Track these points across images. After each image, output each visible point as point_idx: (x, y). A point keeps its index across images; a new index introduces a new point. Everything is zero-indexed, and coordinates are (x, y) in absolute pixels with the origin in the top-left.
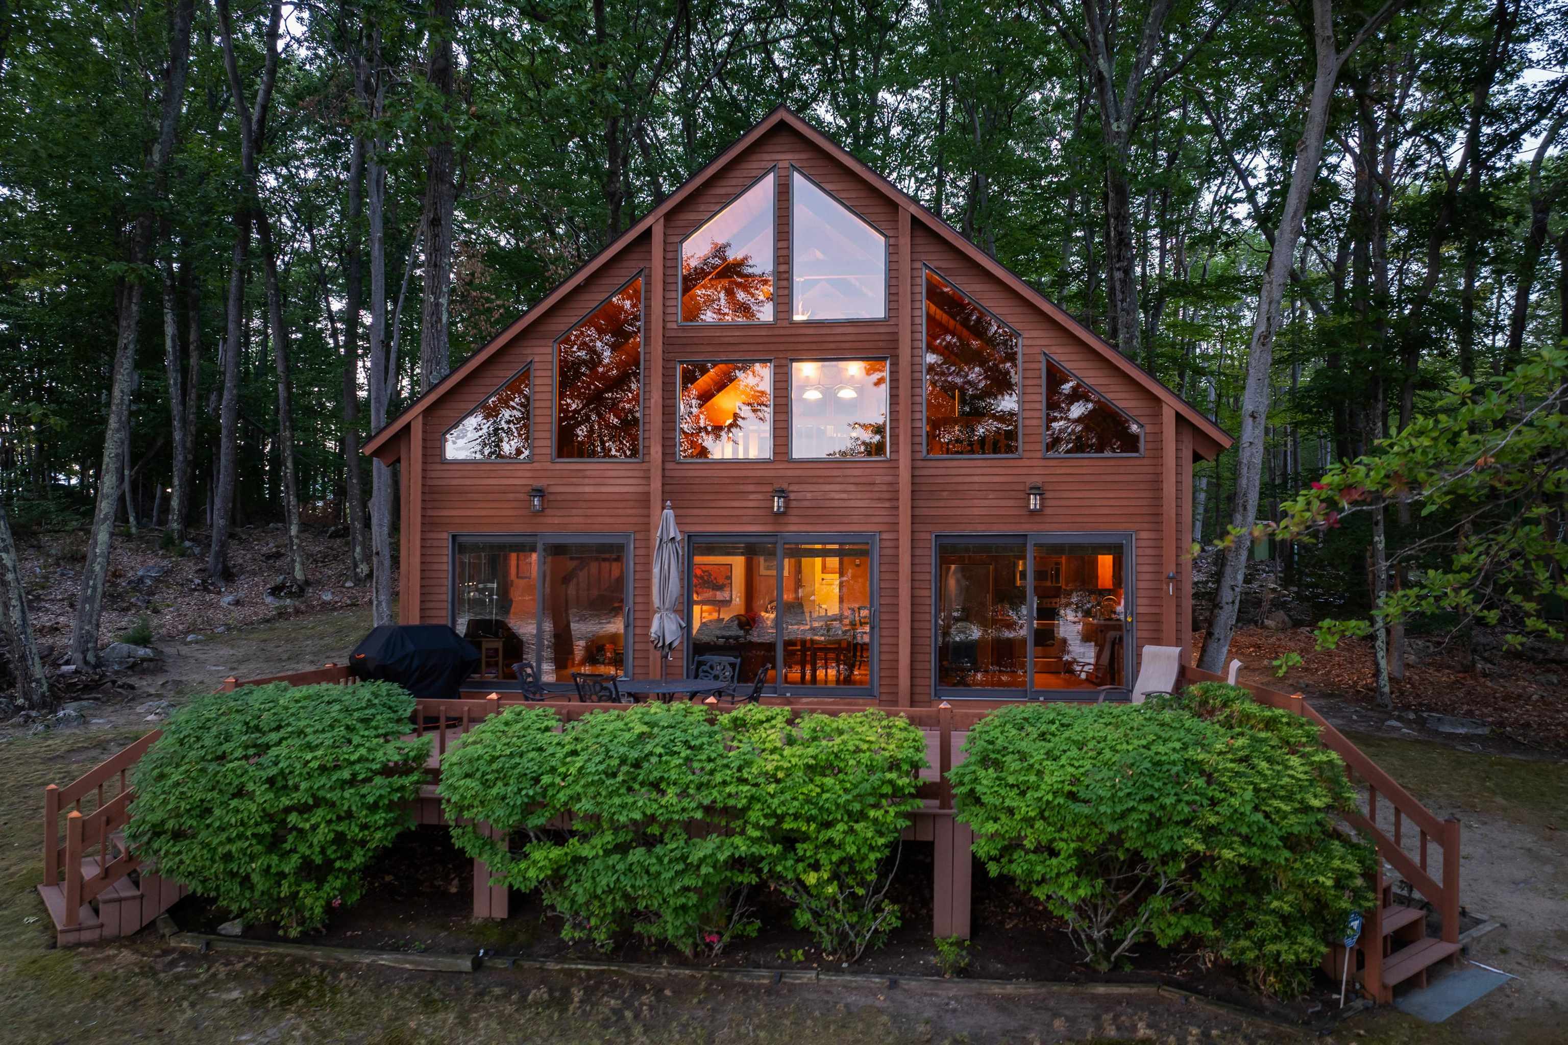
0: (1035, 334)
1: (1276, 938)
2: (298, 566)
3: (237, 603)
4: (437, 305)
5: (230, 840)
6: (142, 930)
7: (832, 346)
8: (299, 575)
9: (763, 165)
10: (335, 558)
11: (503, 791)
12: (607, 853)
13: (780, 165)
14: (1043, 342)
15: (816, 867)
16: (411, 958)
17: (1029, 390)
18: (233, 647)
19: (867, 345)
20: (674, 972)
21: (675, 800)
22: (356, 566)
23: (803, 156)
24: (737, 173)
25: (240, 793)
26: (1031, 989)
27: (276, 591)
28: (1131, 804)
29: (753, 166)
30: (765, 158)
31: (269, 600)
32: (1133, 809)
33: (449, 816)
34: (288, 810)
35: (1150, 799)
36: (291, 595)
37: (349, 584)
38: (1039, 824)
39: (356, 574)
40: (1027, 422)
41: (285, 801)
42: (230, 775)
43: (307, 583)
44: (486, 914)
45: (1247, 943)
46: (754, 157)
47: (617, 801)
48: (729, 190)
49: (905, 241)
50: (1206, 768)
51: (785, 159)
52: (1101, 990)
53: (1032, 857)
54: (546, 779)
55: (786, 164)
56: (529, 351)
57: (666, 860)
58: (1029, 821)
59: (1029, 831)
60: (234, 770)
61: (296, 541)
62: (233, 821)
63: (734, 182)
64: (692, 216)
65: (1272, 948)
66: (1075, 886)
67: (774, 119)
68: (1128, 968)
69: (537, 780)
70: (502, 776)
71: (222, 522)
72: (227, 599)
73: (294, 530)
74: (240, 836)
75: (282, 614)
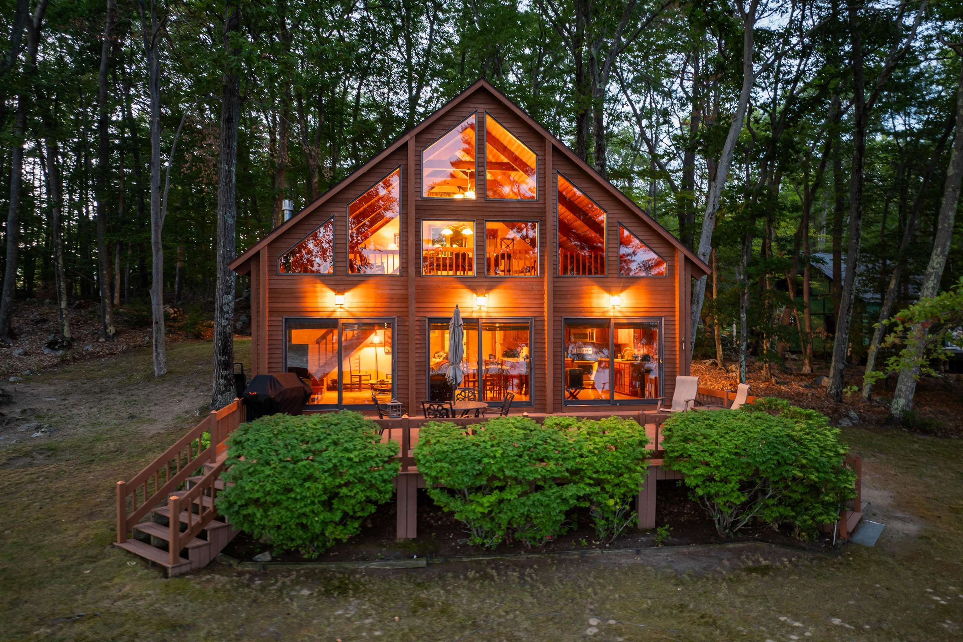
0: (613, 211)
1: (821, 514)
2: (66, 329)
3: (25, 354)
4: (230, 171)
5: (305, 506)
6: (211, 562)
7: (508, 214)
8: (67, 334)
9: (469, 110)
10: (86, 322)
11: (464, 467)
12: (520, 496)
13: (479, 110)
14: (617, 216)
15: (612, 497)
16: (389, 562)
17: (611, 241)
18: (50, 385)
19: (526, 214)
20: (530, 556)
21: (554, 467)
22: (106, 328)
23: (492, 107)
24: (456, 114)
25: (310, 478)
26: (700, 548)
27: (51, 345)
28: (769, 456)
29: (464, 110)
30: (472, 106)
31: (47, 351)
32: (771, 459)
33: (429, 482)
34: (340, 486)
35: (777, 453)
36: (62, 347)
37: (102, 340)
38: (722, 469)
39: (106, 333)
40: (611, 258)
41: (338, 481)
42: (303, 469)
43: (72, 339)
44: (404, 536)
45: (807, 517)
46: (466, 105)
47: (527, 469)
48: (451, 123)
49: (549, 158)
50: (796, 438)
51: (482, 107)
52: (731, 546)
53: (719, 484)
54: (486, 460)
55: (482, 111)
56: (332, 209)
57: (553, 498)
58: (717, 467)
59: (716, 472)
60: (304, 466)
61: (65, 312)
62: (308, 494)
63: (453, 118)
64: (429, 136)
65: (820, 518)
66: (738, 497)
67: (478, 86)
68: (740, 535)
69: (479, 462)
70: (462, 459)
71: (8, 299)
72: (17, 352)
73: (63, 305)
74: (313, 503)
75: (64, 361)
